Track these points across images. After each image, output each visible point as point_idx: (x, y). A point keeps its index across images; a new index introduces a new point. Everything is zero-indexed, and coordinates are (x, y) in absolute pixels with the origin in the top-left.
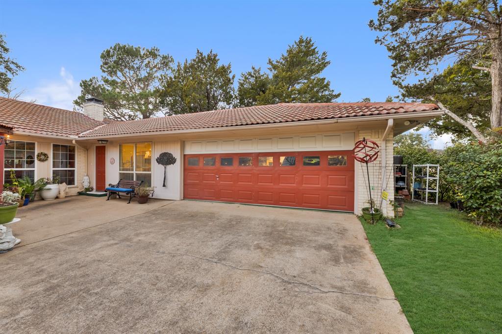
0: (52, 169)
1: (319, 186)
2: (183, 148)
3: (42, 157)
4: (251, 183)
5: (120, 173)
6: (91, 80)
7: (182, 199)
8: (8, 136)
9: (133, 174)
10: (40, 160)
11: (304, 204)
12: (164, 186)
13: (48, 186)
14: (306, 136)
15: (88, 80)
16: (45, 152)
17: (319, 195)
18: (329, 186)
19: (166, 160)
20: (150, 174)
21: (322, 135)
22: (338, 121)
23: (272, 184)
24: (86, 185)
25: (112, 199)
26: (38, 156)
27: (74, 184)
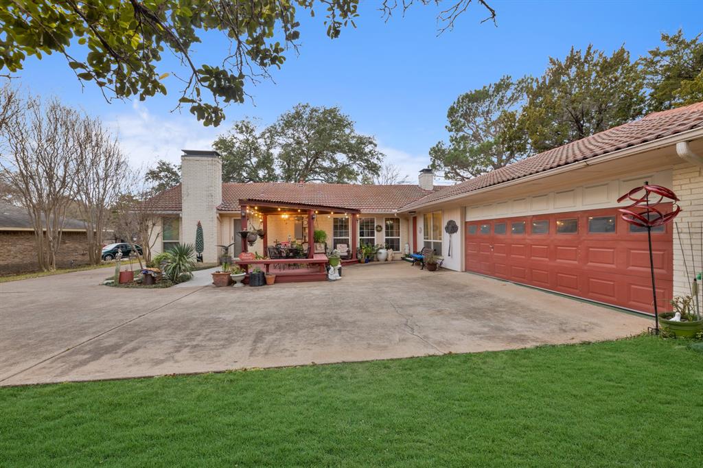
0: (385, 237)
1: (613, 266)
2: (464, 215)
3: (379, 229)
4: (523, 257)
5: (425, 242)
6: (437, 146)
7: (464, 270)
8: (358, 216)
9: (430, 242)
10: (378, 231)
11: (590, 294)
12: (449, 255)
13: (381, 251)
14: (594, 185)
15: (435, 146)
16: (380, 224)
17: (614, 281)
18: (631, 268)
19: (452, 228)
20: (441, 243)
21: (618, 179)
22: (588, 163)
23: (547, 259)
24: (407, 252)
25: (416, 265)
26: (377, 227)
27: (399, 250)
